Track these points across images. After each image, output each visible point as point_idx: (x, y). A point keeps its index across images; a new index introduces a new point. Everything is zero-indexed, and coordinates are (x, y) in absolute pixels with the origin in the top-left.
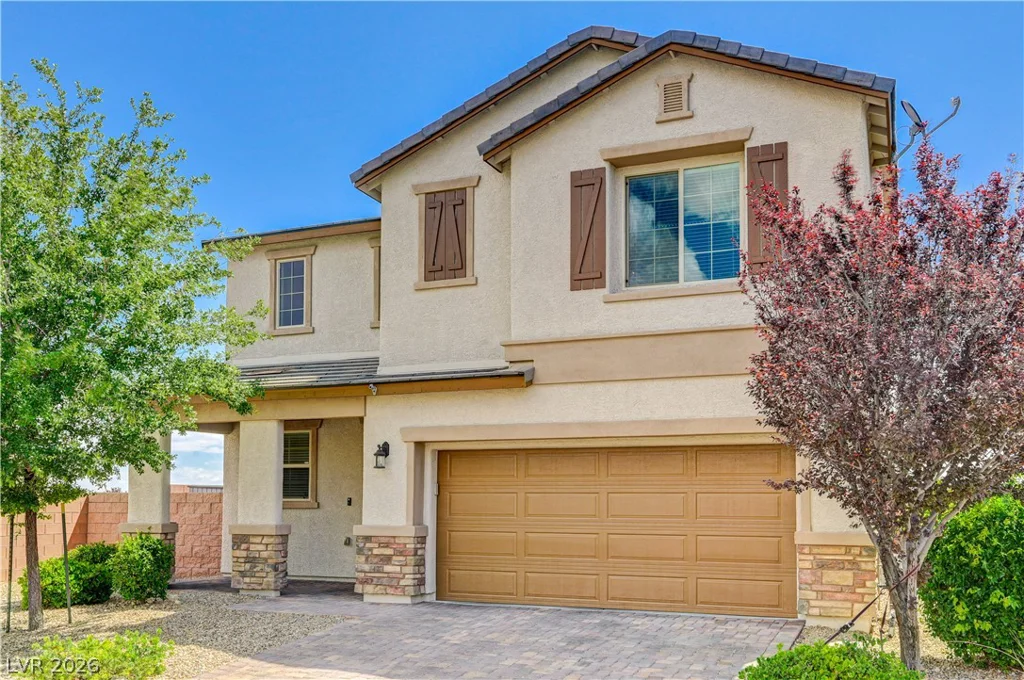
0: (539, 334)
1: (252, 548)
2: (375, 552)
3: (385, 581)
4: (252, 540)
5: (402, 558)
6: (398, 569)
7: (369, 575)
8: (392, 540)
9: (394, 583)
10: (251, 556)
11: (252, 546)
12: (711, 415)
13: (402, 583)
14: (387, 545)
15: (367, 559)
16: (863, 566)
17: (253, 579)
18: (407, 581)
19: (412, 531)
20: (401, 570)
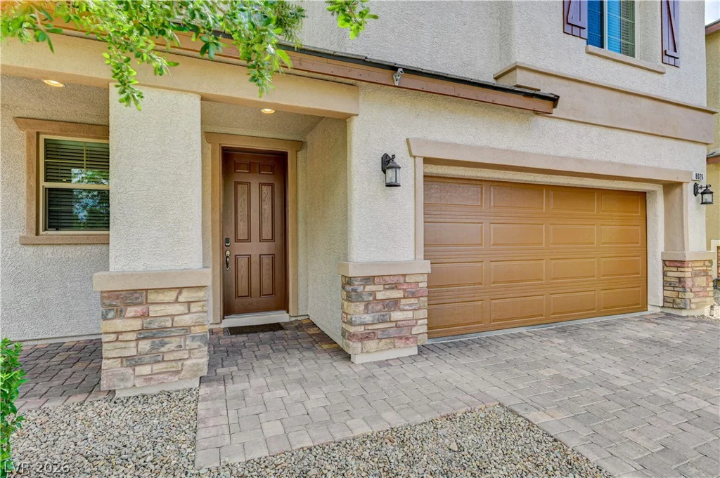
1: (155, 310)
2: (380, 296)
3: (393, 332)
4: (152, 297)
5: (413, 301)
6: (409, 315)
7: (370, 327)
8: (402, 280)
9: (405, 332)
10: (155, 326)
11: (152, 308)
13: (415, 331)
14: (395, 286)
15: (366, 307)
16: (709, 273)
17: (157, 367)
18: (421, 328)
19: (426, 267)
20: (413, 315)
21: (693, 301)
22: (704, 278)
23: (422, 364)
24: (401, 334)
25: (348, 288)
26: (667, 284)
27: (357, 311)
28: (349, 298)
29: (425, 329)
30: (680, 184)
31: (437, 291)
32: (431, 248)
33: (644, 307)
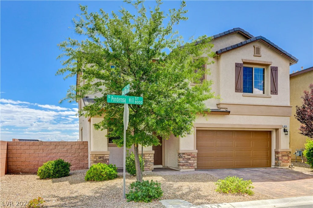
0: (228, 102)
1: (146, 158)
2: (186, 157)
3: (189, 165)
4: (145, 155)
5: (193, 159)
6: (193, 161)
7: (184, 164)
8: (191, 154)
9: (192, 165)
10: (146, 160)
12: (263, 124)
13: (194, 165)
14: (189, 155)
15: (183, 159)
16: (289, 156)
17: (146, 167)
18: (195, 165)
19: (197, 151)
21: (281, 163)
22: (287, 157)
23: (195, 171)
24: (191, 165)
25: (179, 155)
26: (276, 159)
27: (181, 160)
28: (179, 158)
29: (196, 165)
30: (278, 129)
31: (199, 157)
32: (198, 147)
33: (270, 166)
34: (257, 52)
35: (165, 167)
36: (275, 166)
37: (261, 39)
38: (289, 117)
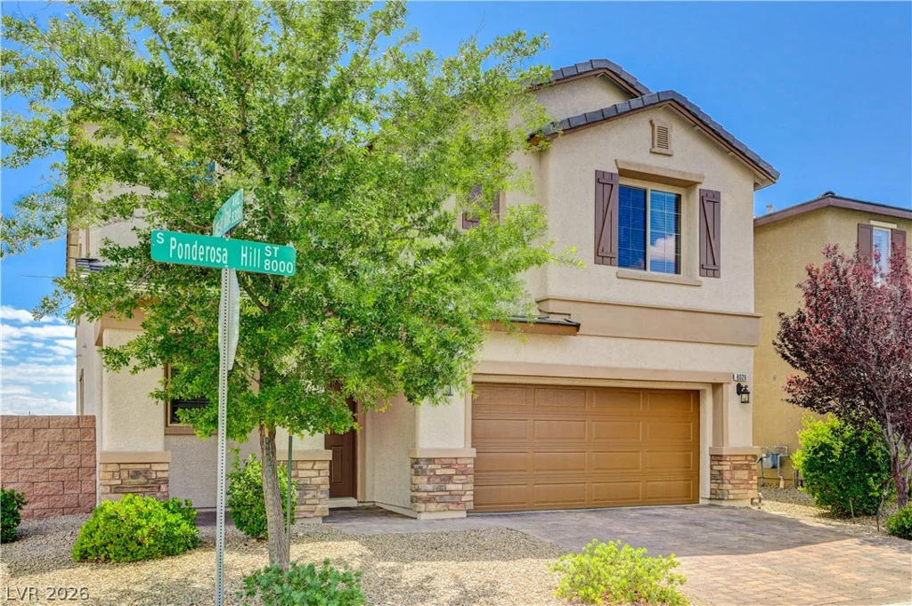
0: (572, 294)
1: (301, 474)
2: (438, 472)
3: (447, 499)
4: (300, 466)
5: (463, 477)
6: (460, 487)
7: (431, 494)
8: (454, 461)
9: (456, 499)
10: (302, 483)
11: (300, 472)
12: (677, 368)
13: (464, 499)
14: (449, 466)
15: (429, 479)
16: (753, 467)
17: (302, 508)
18: (469, 497)
19: (473, 453)
20: (463, 488)
21: (731, 492)
22: (746, 472)
23: (467, 520)
24: (453, 500)
25: (416, 466)
26: (713, 477)
27: (422, 481)
28: (417, 474)
29: (471, 498)
30: (721, 384)
31: (480, 472)
32: (476, 440)
33: (695, 500)
34: (661, 141)
35: (366, 504)
36: (710, 499)
37: (672, 100)
38: (751, 350)
